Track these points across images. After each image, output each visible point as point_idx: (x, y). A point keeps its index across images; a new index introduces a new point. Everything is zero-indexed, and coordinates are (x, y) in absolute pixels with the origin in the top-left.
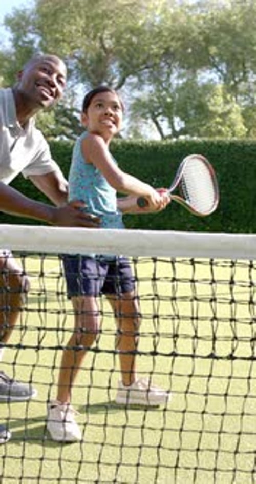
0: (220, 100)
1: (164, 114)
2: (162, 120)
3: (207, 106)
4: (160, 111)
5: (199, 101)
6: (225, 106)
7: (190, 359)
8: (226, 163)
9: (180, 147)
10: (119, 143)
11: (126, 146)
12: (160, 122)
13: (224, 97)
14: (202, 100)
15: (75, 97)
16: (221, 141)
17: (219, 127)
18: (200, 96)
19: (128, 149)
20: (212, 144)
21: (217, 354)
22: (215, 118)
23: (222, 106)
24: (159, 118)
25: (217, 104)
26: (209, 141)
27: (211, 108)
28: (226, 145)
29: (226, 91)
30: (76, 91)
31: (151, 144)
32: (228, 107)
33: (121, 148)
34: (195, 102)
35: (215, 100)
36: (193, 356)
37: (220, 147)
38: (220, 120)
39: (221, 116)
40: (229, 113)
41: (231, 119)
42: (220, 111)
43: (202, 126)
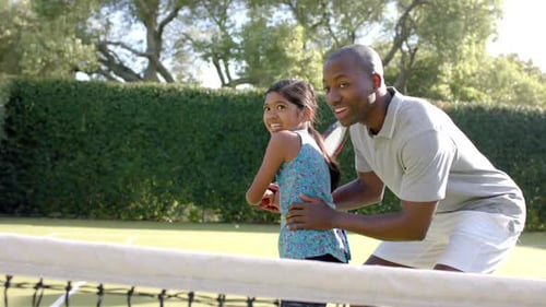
0: (299, 45)
3: (284, 50)
5: (275, 45)
6: (304, 52)
9: (256, 99)
19: (192, 97)
22: (292, 67)
23: (301, 52)
25: (295, 49)
27: (289, 55)
30: (111, 20)
32: (307, 55)
34: (269, 46)
35: (293, 44)
38: (299, 69)
39: (299, 64)
40: (308, 61)
41: (311, 68)
42: (299, 58)
43: (277, 75)
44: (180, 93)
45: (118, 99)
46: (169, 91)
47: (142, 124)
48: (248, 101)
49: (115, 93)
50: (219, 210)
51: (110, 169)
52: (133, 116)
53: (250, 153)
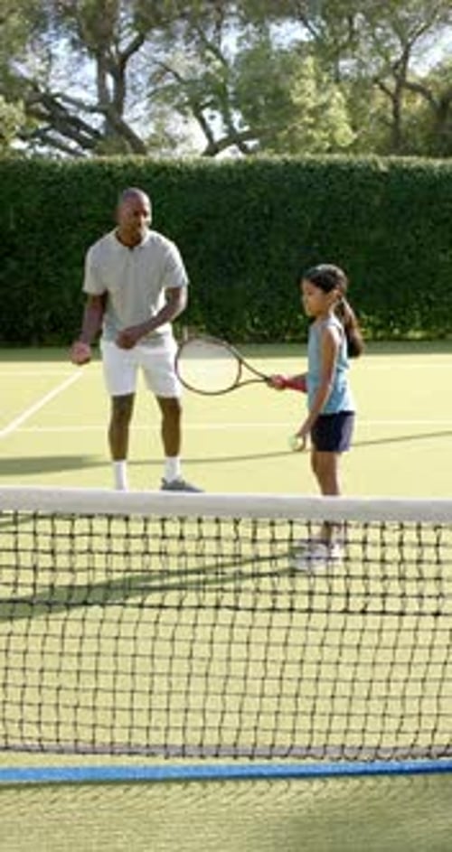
0: (310, 85)
1: (213, 105)
2: (212, 117)
3: (289, 94)
4: (208, 99)
5: (276, 88)
6: (319, 95)
7: (325, 615)
8: (320, 198)
9: (245, 171)
10: (142, 164)
11: (154, 170)
12: (208, 121)
13: (319, 81)
14: (281, 86)
15: (54, 60)
16: (313, 161)
17: (310, 132)
18: (277, 78)
19: (156, 174)
20: (299, 165)
21: (351, 608)
22: (301, 117)
23: (314, 95)
24: (206, 113)
25: (306, 92)
26: (293, 161)
27: (296, 100)
28: (322, 166)
29: (319, 69)
30: (54, 51)
31: (195, 167)
32: (324, 98)
33: (144, 171)
34: (269, 89)
35: (302, 84)
36: (327, 612)
37: (311, 171)
38: (311, 120)
39: (312, 113)
40: (325, 106)
41: (329, 117)
42: (311, 104)
43: (280, 130)
44: (140, 169)
45: (56, 182)
46: (125, 167)
47: (91, 216)
48: (235, 176)
49: (51, 174)
50: (204, 327)
51: (52, 280)
52: (78, 204)
53: (240, 247)
